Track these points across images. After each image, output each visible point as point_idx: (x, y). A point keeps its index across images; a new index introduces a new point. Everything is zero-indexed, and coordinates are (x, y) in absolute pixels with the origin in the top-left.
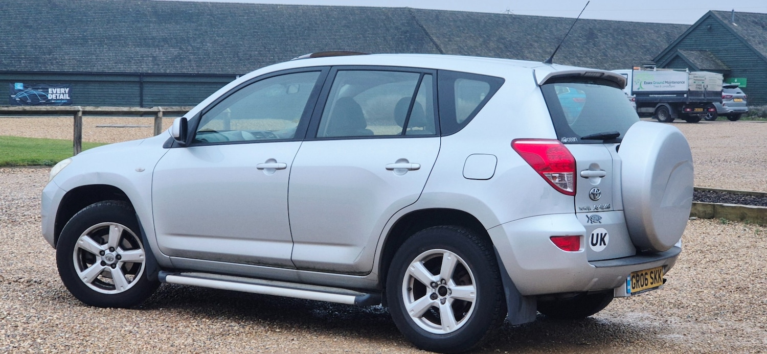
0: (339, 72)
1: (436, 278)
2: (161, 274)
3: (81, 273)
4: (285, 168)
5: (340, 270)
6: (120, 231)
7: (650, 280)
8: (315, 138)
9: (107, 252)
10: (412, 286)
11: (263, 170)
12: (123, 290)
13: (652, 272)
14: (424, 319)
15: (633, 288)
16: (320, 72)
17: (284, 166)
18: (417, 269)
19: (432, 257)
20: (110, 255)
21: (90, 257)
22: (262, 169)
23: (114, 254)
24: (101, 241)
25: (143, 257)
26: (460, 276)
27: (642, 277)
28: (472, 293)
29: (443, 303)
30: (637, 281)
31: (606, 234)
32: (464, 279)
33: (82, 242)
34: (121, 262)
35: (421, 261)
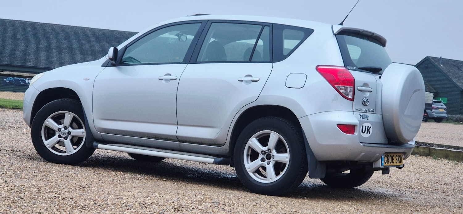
0: (213, 24)
1: (265, 149)
2: (95, 143)
3: (46, 142)
5: (206, 143)
6: (71, 117)
7: (395, 161)
8: (196, 62)
10: (250, 154)
11: (162, 80)
12: (70, 154)
13: (397, 156)
14: (256, 174)
15: (385, 163)
16: (201, 24)
17: (175, 78)
18: (254, 142)
19: (263, 136)
20: (64, 132)
21: (52, 132)
23: (67, 131)
24: (59, 122)
25: (85, 134)
26: (280, 148)
27: (391, 157)
28: (287, 158)
29: (268, 164)
30: (388, 159)
31: (371, 127)
32: (282, 149)
33: (48, 123)
34: (71, 136)
35: (256, 138)
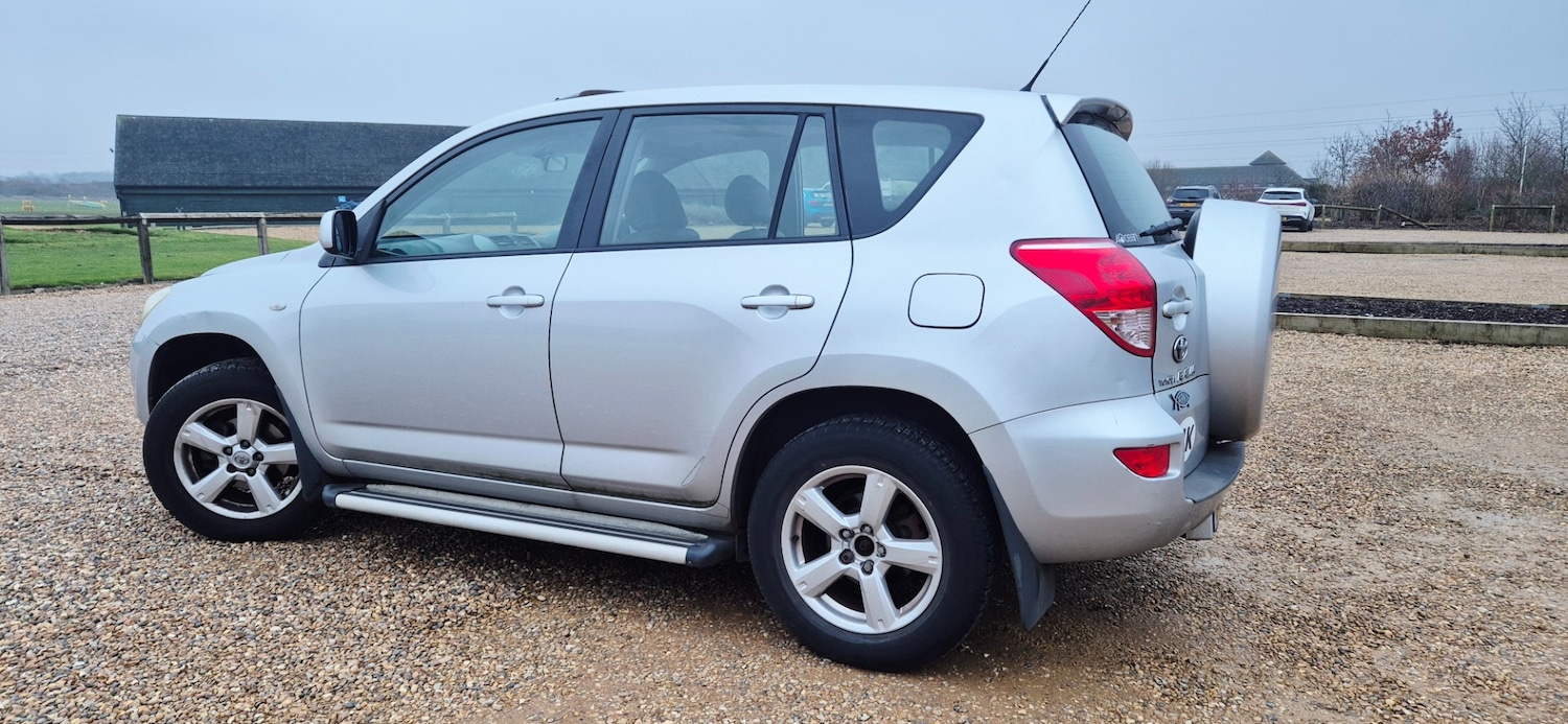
0: (636, 119)
2: (327, 492)
3: (193, 486)
4: (541, 305)
5: (656, 496)
6: (255, 414)
8: (597, 247)
9: (237, 449)
10: (799, 533)
11: (499, 309)
12: (271, 511)
16: (599, 122)
17: (539, 300)
18: (810, 501)
19: (838, 480)
20: (242, 455)
22: (499, 306)
23: (250, 451)
25: (297, 457)
26: (902, 520)
28: (932, 557)
29: (868, 572)
32: (909, 522)
33: (188, 435)
34: (265, 464)
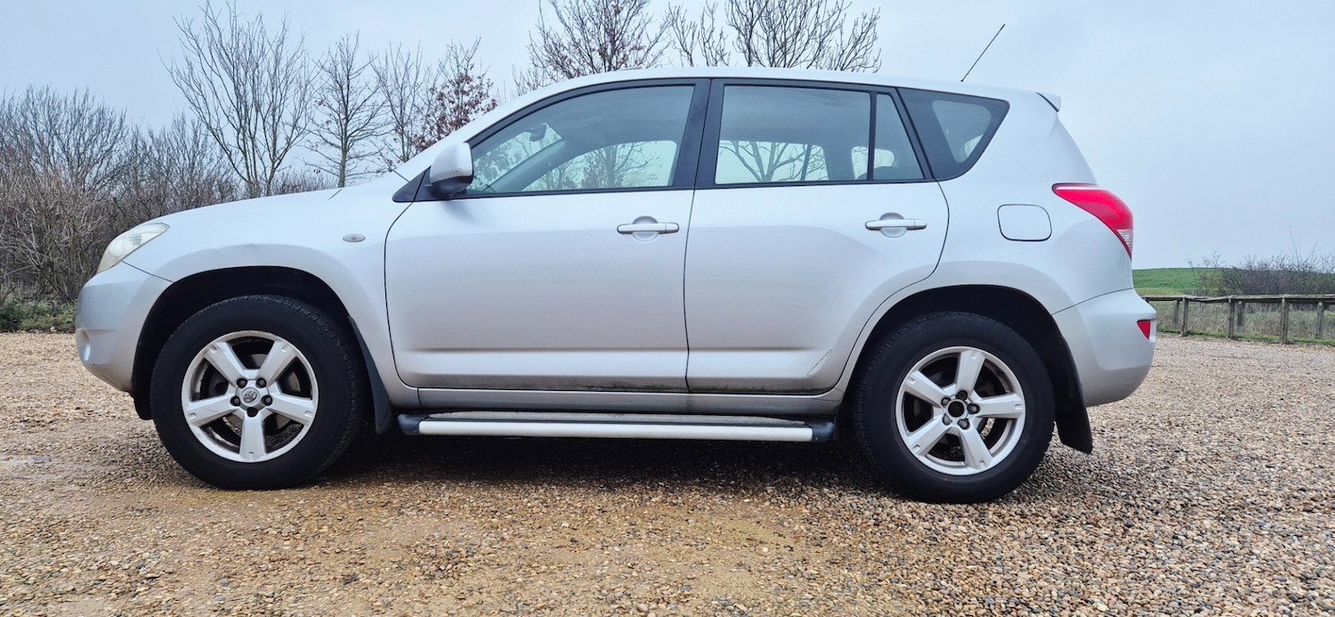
1: (948, 391)
2: (406, 420)
4: (676, 231)
8: (715, 185)
9: (251, 384)
11: (631, 234)
14: (936, 457)
17: (674, 227)
18: (918, 382)
20: (253, 392)
21: (217, 382)
23: (263, 392)
24: (249, 361)
34: (270, 410)
35: (923, 370)
